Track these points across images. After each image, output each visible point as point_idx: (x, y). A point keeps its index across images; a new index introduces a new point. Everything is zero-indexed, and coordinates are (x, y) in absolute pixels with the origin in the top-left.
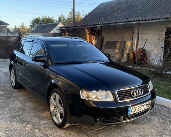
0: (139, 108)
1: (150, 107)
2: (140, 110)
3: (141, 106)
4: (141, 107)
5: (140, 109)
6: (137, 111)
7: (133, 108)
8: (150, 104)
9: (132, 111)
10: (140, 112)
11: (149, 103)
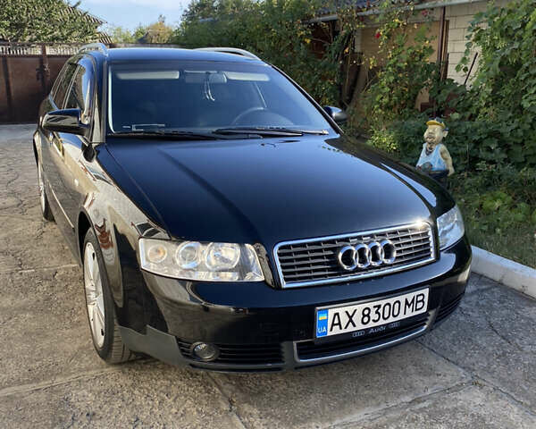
0: (368, 315)
1: (424, 310)
2: (374, 321)
3: (379, 307)
4: (381, 311)
5: (374, 316)
6: (360, 326)
7: (337, 314)
8: (426, 300)
9: (333, 325)
10: (374, 328)
11: (420, 298)
